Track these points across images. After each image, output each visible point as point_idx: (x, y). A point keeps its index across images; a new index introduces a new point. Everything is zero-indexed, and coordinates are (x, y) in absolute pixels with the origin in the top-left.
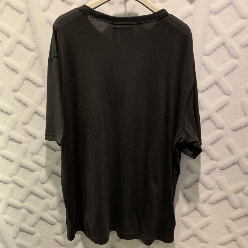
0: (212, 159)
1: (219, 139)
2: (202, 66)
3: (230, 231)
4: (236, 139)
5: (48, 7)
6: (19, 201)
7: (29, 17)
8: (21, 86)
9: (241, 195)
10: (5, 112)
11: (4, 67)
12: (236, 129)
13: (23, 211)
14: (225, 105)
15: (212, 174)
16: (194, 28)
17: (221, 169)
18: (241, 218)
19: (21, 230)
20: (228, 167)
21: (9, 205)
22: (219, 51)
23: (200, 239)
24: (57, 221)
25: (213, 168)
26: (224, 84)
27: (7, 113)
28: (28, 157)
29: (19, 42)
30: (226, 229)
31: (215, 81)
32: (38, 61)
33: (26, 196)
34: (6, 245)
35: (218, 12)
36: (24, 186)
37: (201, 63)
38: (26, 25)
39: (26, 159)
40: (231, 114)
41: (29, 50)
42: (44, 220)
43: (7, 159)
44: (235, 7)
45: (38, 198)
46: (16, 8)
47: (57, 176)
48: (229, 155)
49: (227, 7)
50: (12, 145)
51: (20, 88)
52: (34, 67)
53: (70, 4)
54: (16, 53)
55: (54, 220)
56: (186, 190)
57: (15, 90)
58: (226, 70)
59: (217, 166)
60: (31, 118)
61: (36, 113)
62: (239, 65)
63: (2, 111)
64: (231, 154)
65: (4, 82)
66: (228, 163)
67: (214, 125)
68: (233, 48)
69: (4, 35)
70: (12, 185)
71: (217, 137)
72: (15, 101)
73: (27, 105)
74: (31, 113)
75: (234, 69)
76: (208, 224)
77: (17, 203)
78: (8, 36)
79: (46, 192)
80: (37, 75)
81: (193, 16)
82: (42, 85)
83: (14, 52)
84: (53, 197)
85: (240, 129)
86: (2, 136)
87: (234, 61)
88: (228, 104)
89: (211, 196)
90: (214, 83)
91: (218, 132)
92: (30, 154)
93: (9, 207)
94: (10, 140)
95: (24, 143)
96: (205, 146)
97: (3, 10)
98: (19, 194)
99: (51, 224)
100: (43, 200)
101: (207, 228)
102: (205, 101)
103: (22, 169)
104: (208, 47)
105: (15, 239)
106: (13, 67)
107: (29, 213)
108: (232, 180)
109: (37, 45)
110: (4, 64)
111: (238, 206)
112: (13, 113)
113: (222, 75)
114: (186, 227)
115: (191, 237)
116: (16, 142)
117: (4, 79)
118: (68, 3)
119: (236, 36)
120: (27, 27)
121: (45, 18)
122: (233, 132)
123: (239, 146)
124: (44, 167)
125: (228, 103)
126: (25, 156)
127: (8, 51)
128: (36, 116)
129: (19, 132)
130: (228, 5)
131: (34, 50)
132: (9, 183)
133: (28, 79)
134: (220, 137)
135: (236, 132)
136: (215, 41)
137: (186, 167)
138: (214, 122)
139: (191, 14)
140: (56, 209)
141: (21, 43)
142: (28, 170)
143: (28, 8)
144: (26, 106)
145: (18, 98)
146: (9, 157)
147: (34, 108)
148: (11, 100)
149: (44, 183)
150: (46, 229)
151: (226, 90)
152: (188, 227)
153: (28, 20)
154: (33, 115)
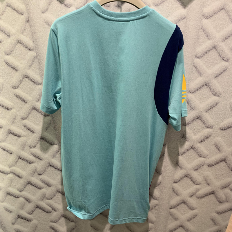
0: (200, 156)
1: (207, 137)
2: (194, 68)
3: (215, 224)
4: (224, 137)
5: (47, 9)
6: (18, 190)
7: (28, 18)
8: (21, 83)
9: (227, 190)
10: (5, 107)
11: (4, 65)
12: (225, 128)
13: (21, 199)
14: (215, 105)
15: (200, 170)
16: (186, 31)
17: (208, 166)
18: (226, 212)
19: (19, 217)
20: (216, 164)
21: (8, 194)
22: (210, 54)
23: (187, 230)
24: (53, 210)
25: (201, 164)
26: (214, 85)
27: (7, 108)
28: (26, 149)
29: (19, 42)
30: (211, 221)
31: (205, 82)
32: (36, 60)
33: (24, 185)
34: (5, 230)
35: (210, 17)
36: (22, 177)
37: (193, 65)
38: (26, 25)
39: (25, 152)
40: (220, 114)
41: (28, 49)
42: (41, 209)
43: (7, 151)
44: (227, 12)
45: (36, 188)
46: (16, 9)
47: (53, 168)
48: (217, 153)
49: (219, 11)
50: (11, 138)
51: (20, 86)
52: (33, 65)
53: (68, 6)
54: (16, 52)
55: (50, 209)
56: (175, 184)
57: (15, 87)
58: (217, 73)
59: (205, 163)
60: (29, 114)
61: (34, 109)
62: (229, 68)
63: (3, 106)
64: (219, 151)
65: (4, 79)
66: (216, 161)
67: (204, 124)
68: (223, 51)
69: (5, 35)
70: (11, 175)
71: (206, 135)
72: (15, 97)
73: (26, 102)
74: (29, 108)
75: (224, 71)
76: (194, 217)
77: (15, 191)
78: (9, 36)
79: (43, 182)
80: (35, 73)
81: (186, 20)
82: (40, 83)
83: (14, 51)
84: (49, 187)
85: (228, 128)
86: (2, 130)
87: (224, 64)
88: (218, 105)
89: (198, 190)
90: (204, 84)
91: (207, 131)
92: (28, 147)
93: (8, 196)
94: (9, 133)
95: (23, 137)
96: (194, 144)
97: (5, 11)
98: (18, 184)
99: (47, 212)
100: (40, 190)
101: (194, 220)
102: (195, 101)
103: (20, 161)
104: (200, 49)
105: (13, 224)
106: (13, 65)
107: (26, 202)
108: (219, 176)
109: (36, 45)
110: (5, 62)
111: (224, 201)
112: (12, 108)
113: (212, 77)
114: (174, 219)
115: (178, 228)
116: (15, 135)
117: (5, 76)
118: (66, 6)
119: (227, 40)
120: (27, 28)
121: (44, 20)
122: (222, 131)
123: (227, 144)
124: (41, 160)
125: (218, 103)
126: (23, 149)
127: (9, 50)
128: (34, 112)
129: (18, 126)
130: (220, 10)
131: (33, 50)
132: (8, 173)
133: (27, 76)
134: (208, 136)
135: (224, 131)
136: (207, 44)
137: (176, 163)
138: (204, 122)
139: (185, 18)
140: (51, 199)
141: (21, 42)
142: (26, 162)
143: (28, 9)
144: (24, 102)
145: (18, 95)
146: (9, 149)
147: (32, 105)
148: (11, 97)
149: (41, 174)
150: (43, 216)
151: (215, 92)
152: (176, 219)
153: (28, 21)
154: (32, 110)
